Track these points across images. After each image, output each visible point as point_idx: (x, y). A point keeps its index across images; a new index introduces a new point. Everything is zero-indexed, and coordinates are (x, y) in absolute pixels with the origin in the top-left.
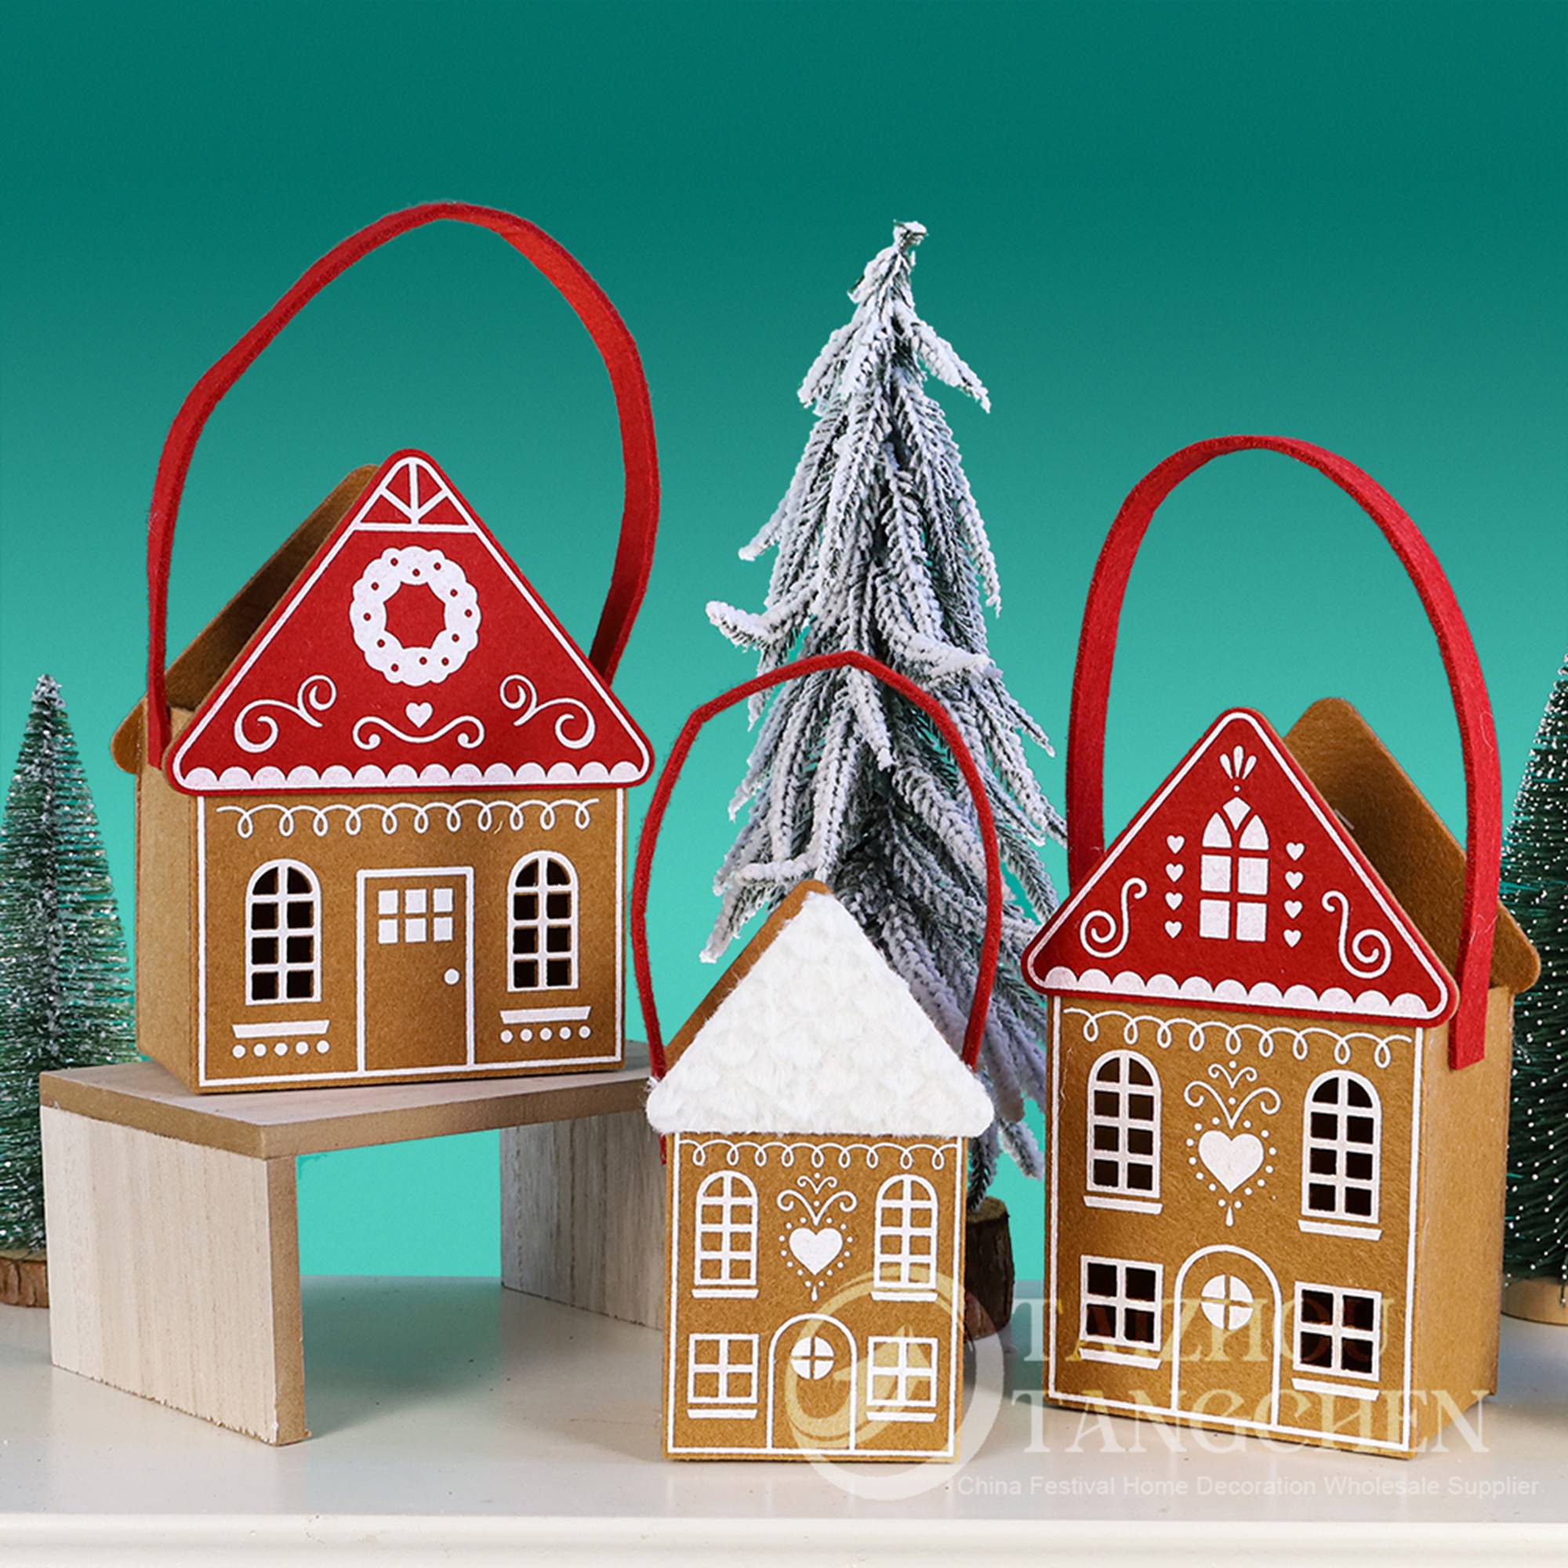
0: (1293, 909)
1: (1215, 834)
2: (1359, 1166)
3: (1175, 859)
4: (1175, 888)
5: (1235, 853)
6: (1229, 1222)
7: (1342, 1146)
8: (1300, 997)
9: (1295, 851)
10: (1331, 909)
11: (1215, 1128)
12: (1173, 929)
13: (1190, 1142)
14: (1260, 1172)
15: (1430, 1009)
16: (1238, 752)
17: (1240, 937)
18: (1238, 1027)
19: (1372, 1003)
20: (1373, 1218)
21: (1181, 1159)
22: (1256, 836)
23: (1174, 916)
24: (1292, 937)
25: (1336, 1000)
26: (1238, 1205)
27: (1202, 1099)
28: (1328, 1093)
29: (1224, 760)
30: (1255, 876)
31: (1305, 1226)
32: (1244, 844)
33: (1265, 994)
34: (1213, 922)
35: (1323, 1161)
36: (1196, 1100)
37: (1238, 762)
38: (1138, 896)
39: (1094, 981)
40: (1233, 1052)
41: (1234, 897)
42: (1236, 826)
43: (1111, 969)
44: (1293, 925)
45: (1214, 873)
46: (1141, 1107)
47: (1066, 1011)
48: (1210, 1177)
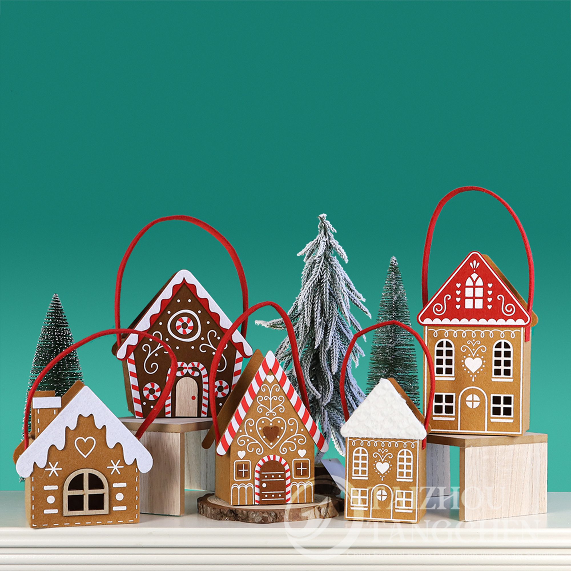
0: (490, 300)
1: (469, 282)
2: (507, 363)
3: (458, 289)
4: (458, 296)
5: (474, 287)
6: (473, 380)
7: (503, 359)
8: (492, 322)
9: (490, 285)
10: (499, 299)
11: (469, 357)
12: (458, 307)
13: (462, 361)
14: (481, 367)
15: (525, 322)
16: (475, 262)
17: (476, 307)
18: (475, 331)
19: (511, 322)
20: (511, 376)
21: (460, 365)
22: (480, 282)
23: (458, 303)
24: (490, 307)
25: (501, 322)
26: (475, 376)
27: (465, 350)
28: (499, 346)
29: (471, 264)
30: (479, 292)
31: (493, 380)
32: (477, 284)
33: (483, 322)
34: (469, 304)
35: (498, 363)
36: (464, 350)
37: (475, 264)
38: (449, 299)
39: (437, 321)
40: (474, 337)
41: (474, 298)
42: (474, 280)
43: (441, 318)
44: (490, 304)
45: (469, 292)
46: (449, 353)
47: (429, 330)
48: (468, 370)
